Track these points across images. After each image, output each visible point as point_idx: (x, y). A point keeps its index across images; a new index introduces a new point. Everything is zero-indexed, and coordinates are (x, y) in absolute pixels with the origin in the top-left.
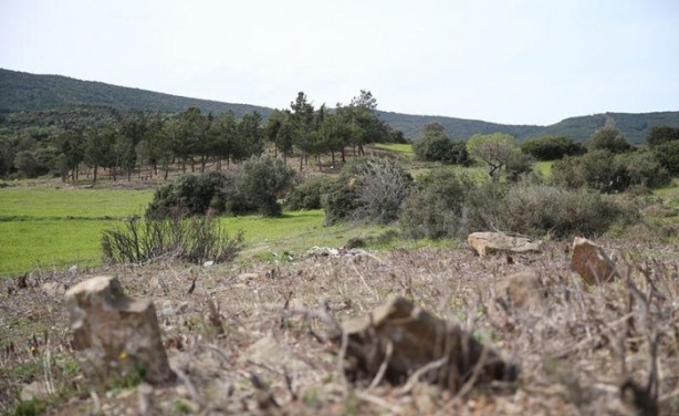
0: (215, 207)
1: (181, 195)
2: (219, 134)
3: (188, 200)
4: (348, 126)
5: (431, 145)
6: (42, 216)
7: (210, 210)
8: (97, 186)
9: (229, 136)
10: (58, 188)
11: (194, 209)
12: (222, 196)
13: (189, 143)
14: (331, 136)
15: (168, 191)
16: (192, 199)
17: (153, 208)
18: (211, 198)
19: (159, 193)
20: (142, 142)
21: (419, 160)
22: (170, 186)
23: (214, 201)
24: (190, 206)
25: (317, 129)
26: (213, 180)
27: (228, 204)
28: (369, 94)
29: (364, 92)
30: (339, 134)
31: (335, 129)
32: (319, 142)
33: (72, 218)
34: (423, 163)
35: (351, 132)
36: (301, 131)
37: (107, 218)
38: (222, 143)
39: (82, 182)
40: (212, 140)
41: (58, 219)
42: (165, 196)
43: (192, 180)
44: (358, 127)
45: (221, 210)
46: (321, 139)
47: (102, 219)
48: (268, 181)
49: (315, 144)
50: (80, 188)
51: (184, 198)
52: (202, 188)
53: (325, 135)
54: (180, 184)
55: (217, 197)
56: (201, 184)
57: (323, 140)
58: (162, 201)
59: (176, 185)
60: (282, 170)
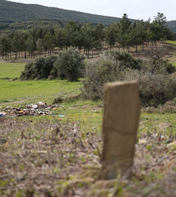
0: (53, 74)
1: (36, 68)
2: (77, 36)
3: (39, 71)
4: (146, 32)
7: (50, 76)
11: (42, 75)
14: (136, 37)
15: (31, 65)
16: (41, 70)
17: (24, 74)
18: (51, 70)
19: (27, 66)
20: (39, 39)
22: (32, 63)
23: (52, 72)
24: (40, 74)
25: (128, 33)
26: (52, 60)
27: (59, 73)
28: (162, 14)
29: (159, 14)
31: (138, 33)
32: (128, 40)
35: (147, 35)
38: (78, 40)
39: (11, 59)
40: (73, 39)
42: (29, 68)
43: (42, 61)
44: (151, 32)
45: (55, 76)
46: (130, 38)
47: (4, 79)
48: (69, 62)
49: (126, 41)
50: (8, 62)
51: (37, 69)
52: (47, 65)
53: (132, 37)
54: (36, 62)
55: (54, 69)
56: (47, 63)
57: (131, 39)
58: (27, 71)
59: (34, 63)
60: (76, 57)
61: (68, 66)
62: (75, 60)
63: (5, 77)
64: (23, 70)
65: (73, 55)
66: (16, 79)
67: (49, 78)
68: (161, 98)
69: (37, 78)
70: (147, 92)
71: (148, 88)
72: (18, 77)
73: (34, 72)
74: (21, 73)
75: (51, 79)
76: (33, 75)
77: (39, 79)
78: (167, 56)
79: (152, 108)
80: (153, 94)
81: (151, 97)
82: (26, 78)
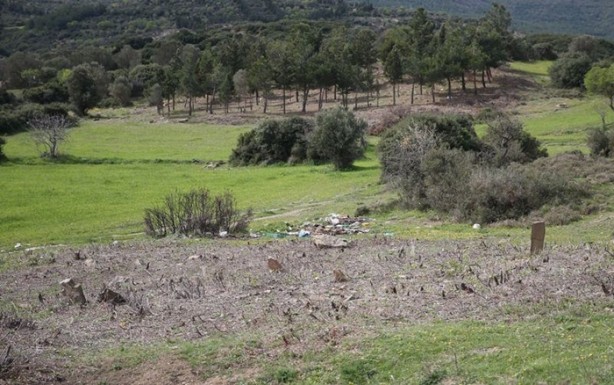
0: (296, 154)
1: (263, 142)
2: (322, 62)
3: (268, 148)
4: (468, 50)
5: (569, 69)
6: (132, 158)
7: (291, 159)
8: (193, 119)
9: (333, 64)
10: (152, 122)
11: (275, 156)
12: (303, 144)
13: (290, 72)
14: (447, 63)
15: (251, 137)
16: (274, 147)
17: (237, 154)
18: (292, 145)
19: (243, 138)
20: (241, 71)
21: (553, 86)
22: (254, 132)
23: (295, 149)
24: (272, 153)
25: (430, 55)
26: (294, 126)
27: (309, 152)
28: (502, 7)
29: (496, 6)
30: (456, 60)
31: (452, 52)
32: (431, 70)
33: (160, 161)
34: (557, 91)
35: (471, 57)
36: (413, 58)
37: (196, 161)
38: (325, 72)
39: (178, 115)
40: (314, 69)
41: (147, 162)
42: (248, 142)
43: (273, 127)
44: (479, 52)
45: (302, 157)
46: (434, 66)
47: (190, 162)
48: (338, 134)
49: (427, 72)
50: (175, 122)
51: (266, 145)
52: (284, 135)
53: (439, 62)
54: (262, 130)
55: (298, 145)
56: (283, 131)
57: (437, 68)
58: (244, 148)
59: (258, 132)
60: (352, 123)
61: (336, 141)
62: (349, 129)
63: (191, 159)
64: (235, 147)
65: (346, 120)
66: (221, 163)
67: (289, 162)
68: (523, 206)
69: (266, 161)
70: (503, 199)
71: (505, 193)
72: (226, 160)
73: (258, 151)
74: (231, 153)
75: (295, 163)
76: (257, 156)
77: (269, 163)
78: (514, 103)
79: (512, 221)
80: (512, 201)
81: (509, 205)
82: (242, 162)
